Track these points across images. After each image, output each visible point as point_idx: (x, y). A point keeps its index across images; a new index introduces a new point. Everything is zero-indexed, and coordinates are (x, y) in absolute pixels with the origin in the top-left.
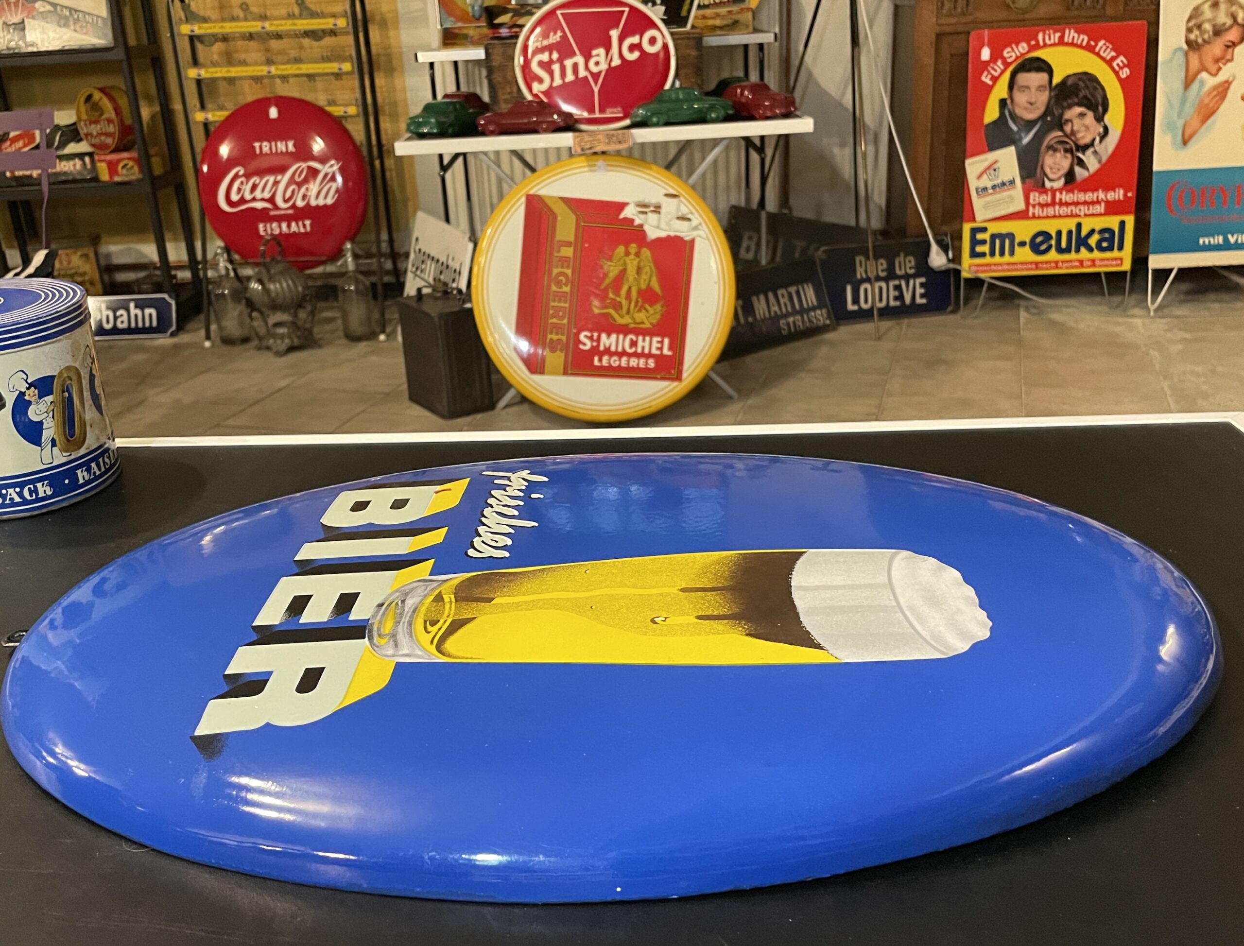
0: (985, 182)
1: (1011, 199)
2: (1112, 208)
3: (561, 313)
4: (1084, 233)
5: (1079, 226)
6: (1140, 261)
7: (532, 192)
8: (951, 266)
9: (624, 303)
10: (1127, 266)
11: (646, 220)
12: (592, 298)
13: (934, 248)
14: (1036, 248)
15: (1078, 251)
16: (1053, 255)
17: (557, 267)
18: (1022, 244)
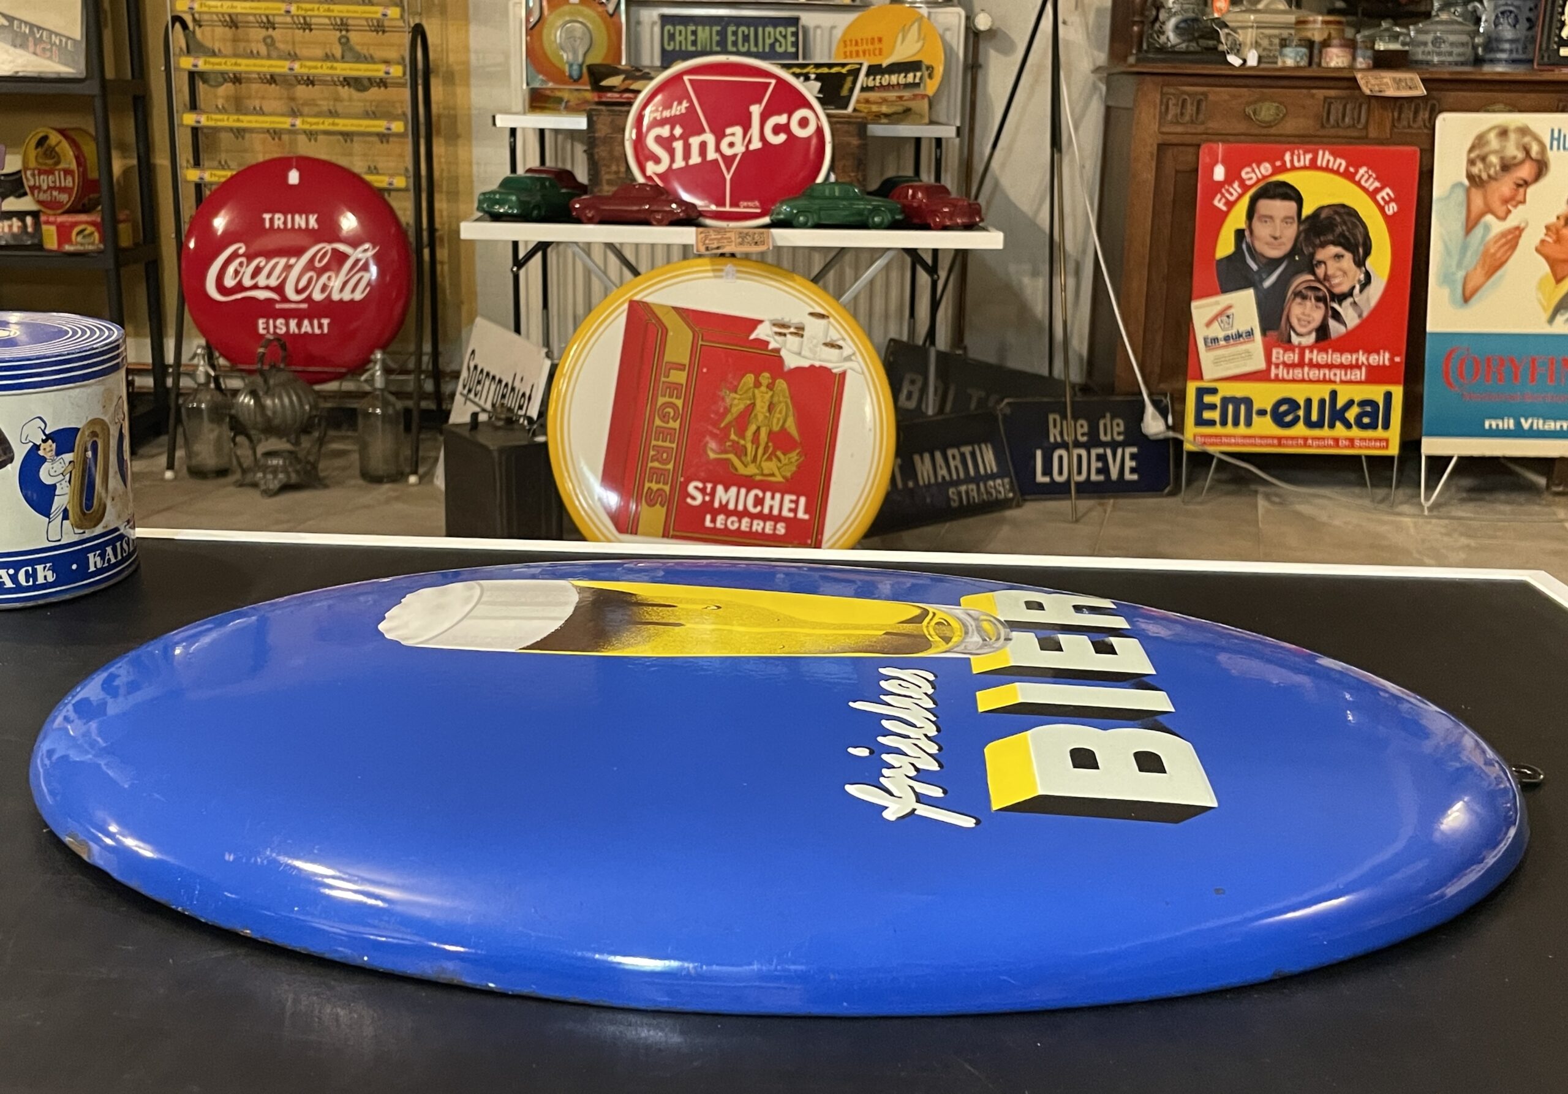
0: (1216, 331)
1: (1249, 354)
2: (1375, 375)
3: (665, 455)
4: (1340, 404)
5: (1334, 394)
6: (1411, 445)
7: (637, 298)
8: (1171, 434)
9: (749, 446)
10: (1394, 450)
11: (785, 342)
12: (708, 438)
13: (1150, 409)
14: (1279, 419)
15: (1332, 426)
16: (1300, 429)
17: (664, 396)
18: (1262, 413)
